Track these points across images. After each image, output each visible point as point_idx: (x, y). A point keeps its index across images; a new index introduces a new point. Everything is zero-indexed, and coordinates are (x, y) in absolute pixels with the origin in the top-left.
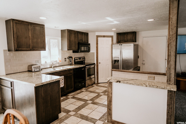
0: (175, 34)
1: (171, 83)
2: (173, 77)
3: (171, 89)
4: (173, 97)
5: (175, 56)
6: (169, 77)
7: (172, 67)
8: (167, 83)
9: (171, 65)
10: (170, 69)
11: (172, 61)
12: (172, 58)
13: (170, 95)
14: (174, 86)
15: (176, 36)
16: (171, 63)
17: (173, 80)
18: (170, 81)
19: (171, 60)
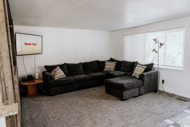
0: (3, 22)
1: (10, 102)
2: (11, 92)
3: (9, 113)
4: (14, 122)
5: (9, 58)
6: (4, 93)
7: (7, 76)
8: (3, 104)
9: (5, 73)
10: (4, 80)
11: (6, 66)
12: (4, 63)
13: (11, 122)
14: (14, 107)
15: (5, 26)
16: (4, 70)
17: (11, 96)
18: (7, 99)
19: (4, 66)
